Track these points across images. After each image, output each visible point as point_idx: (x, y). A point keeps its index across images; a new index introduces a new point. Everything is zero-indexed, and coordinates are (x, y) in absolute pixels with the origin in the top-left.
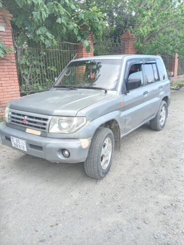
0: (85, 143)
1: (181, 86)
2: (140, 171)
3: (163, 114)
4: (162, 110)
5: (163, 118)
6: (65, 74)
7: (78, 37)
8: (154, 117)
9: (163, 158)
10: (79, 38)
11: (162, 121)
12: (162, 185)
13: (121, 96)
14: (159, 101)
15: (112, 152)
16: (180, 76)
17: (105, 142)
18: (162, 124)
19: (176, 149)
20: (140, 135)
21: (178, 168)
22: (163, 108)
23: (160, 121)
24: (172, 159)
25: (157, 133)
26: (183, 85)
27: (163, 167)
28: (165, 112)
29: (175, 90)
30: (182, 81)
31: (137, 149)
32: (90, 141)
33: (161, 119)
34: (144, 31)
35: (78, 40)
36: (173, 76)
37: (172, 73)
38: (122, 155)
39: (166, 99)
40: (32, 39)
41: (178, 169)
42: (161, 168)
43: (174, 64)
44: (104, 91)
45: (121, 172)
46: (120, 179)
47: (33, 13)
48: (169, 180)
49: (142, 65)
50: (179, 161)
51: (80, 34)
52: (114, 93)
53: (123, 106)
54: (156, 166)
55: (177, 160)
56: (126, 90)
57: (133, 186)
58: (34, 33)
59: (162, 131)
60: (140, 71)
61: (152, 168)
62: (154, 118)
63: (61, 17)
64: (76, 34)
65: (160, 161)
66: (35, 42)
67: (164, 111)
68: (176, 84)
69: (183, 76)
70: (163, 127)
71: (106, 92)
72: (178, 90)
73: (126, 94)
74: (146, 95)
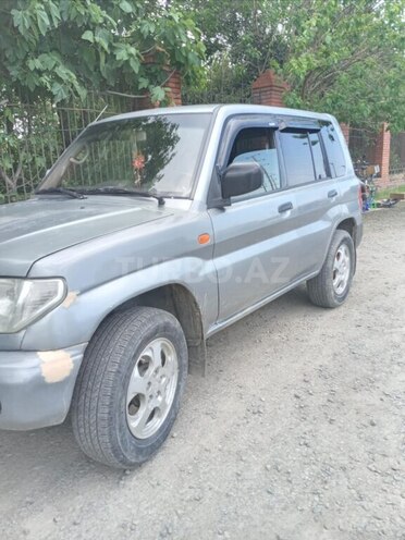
0: (58, 365)
1: (397, 198)
2: (260, 438)
3: (342, 263)
4: (339, 255)
5: (343, 276)
6: (72, 160)
7: (141, 80)
8: (317, 272)
9: (333, 392)
10: (144, 83)
11: (341, 283)
12: (319, 487)
13: (205, 214)
14: (329, 229)
15: (179, 380)
16: (396, 176)
17: (146, 352)
18: (341, 290)
19: (373, 363)
20: (281, 322)
21: (373, 425)
22: (343, 250)
23: (335, 283)
24: (358, 397)
25: (329, 314)
26: (402, 197)
27: (331, 421)
28: (347, 259)
29: (384, 206)
30: (400, 188)
31: (267, 362)
32: (81, 356)
33: (338, 277)
34: (300, 65)
35: (140, 88)
36: (379, 175)
37: (377, 169)
38: (221, 381)
39: (348, 224)
40: (18, 81)
41: (375, 430)
42: (324, 427)
43: (382, 149)
44: (157, 201)
45: (203, 442)
46: (196, 466)
47: (14, 12)
48: (344, 469)
49: (277, 133)
50: (378, 402)
51: (147, 74)
52: (184, 205)
53: (209, 242)
54: (309, 418)
55: (374, 398)
56: (221, 198)
57: (227, 495)
58: (25, 66)
59: (342, 308)
60: (271, 147)
61: (298, 425)
62: (317, 277)
63: (93, 30)
64: (137, 72)
65: (322, 401)
66: (27, 88)
67: (345, 258)
68: (385, 193)
69: (402, 175)
70: (343, 297)
71: (161, 203)
72: (389, 206)
73: (221, 209)
74: (289, 212)
